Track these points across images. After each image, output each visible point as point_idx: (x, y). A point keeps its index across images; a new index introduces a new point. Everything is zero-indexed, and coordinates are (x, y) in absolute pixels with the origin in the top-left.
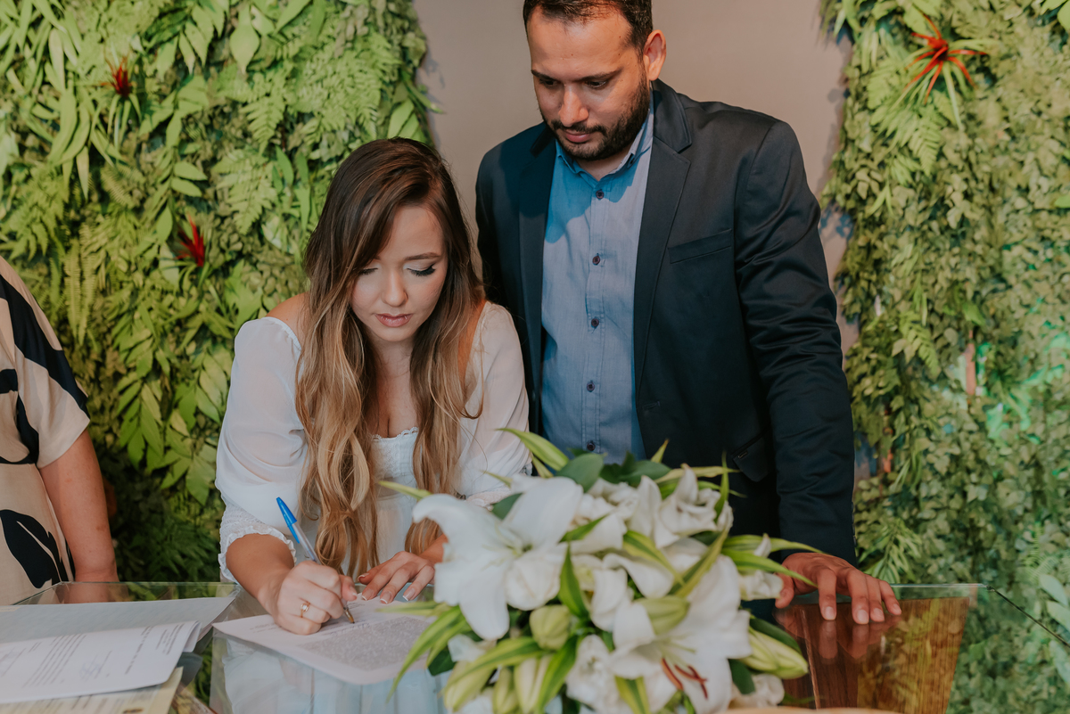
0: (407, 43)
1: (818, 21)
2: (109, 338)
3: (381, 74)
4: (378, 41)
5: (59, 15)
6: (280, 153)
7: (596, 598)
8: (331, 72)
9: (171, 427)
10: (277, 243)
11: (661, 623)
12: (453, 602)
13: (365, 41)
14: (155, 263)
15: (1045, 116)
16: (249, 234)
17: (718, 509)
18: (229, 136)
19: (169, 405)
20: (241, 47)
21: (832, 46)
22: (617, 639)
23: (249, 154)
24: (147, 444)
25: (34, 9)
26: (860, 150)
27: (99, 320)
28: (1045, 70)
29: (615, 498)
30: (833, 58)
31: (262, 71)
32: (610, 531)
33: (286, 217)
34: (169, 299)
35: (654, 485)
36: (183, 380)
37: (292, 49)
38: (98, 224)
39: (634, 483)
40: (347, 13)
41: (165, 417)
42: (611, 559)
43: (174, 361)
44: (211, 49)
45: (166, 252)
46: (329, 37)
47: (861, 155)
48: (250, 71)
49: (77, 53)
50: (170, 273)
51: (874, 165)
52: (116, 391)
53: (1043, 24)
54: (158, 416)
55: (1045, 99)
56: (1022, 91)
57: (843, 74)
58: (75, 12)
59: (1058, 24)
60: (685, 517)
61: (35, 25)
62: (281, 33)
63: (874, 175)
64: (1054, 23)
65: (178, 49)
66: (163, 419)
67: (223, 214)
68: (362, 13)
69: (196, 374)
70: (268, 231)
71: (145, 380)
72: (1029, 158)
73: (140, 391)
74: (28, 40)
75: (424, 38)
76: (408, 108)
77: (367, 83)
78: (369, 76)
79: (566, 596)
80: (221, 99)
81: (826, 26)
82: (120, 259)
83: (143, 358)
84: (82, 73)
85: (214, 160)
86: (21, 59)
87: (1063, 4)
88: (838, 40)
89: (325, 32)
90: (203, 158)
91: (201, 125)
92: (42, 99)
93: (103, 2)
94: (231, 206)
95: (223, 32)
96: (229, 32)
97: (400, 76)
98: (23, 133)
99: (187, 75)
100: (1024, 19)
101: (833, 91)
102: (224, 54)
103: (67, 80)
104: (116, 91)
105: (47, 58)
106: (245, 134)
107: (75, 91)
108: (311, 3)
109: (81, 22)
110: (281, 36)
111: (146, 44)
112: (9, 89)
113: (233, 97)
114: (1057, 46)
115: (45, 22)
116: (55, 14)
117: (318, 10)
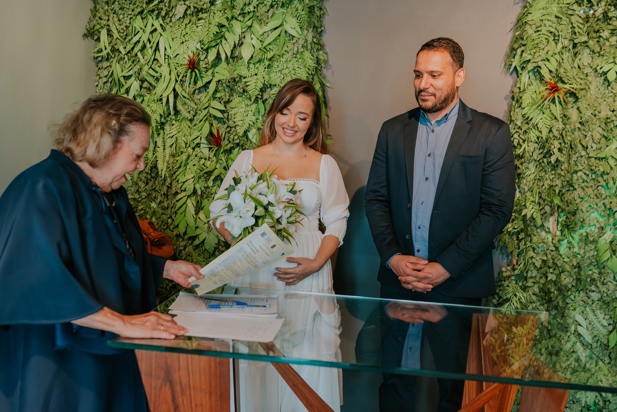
0: (321, 57)
1: (503, 64)
2: (174, 176)
3: (308, 70)
4: (307, 54)
5: (164, 29)
6: (260, 101)
8: (285, 67)
9: (199, 218)
10: (254, 141)
13: (302, 54)
14: (198, 145)
15: (597, 117)
16: (243, 136)
18: (236, 90)
19: (199, 208)
20: (246, 52)
21: (508, 76)
23: (245, 99)
24: (187, 225)
25: (153, 25)
26: (516, 125)
27: (171, 168)
28: (600, 96)
30: (509, 80)
31: (254, 64)
33: (259, 129)
34: (203, 161)
36: (206, 198)
37: (269, 55)
38: (173, 124)
40: (294, 41)
41: (197, 214)
43: (203, 189)
44: (232, 51)
45: (204, 141)
46: (286, 51)
47: (517, 127)
48: (249, 63)
49: (171, 48)
50: (204, 150)
51: (521, 132)
52: (174, 200)
53: (601, 76)
54: (193, 213)
55: (598, 109)
56: (589, 105)
57: (511, 90)
58: (170, 29)
59: (606, 77)
61: (151, 33)
62: (265, 48)
63: (521, 136)
64: (605, 76)
65: (218, 51)
66: (195, 214)
67: (231, 126)
68: (301, 42)
69: (213, 196)
70: (250, 135)
71: (189, 196)
72: (589, 134)
73: (186, 201)
74: (149, 40)
75: (326, 54)
76: (318, 86)
77: (301, 73)
78: (302, 70)
80: (235, 76)
81: (507, 67)
82: (182, 141)
83: (190, 186)
84: (172, 57)
85: (229, 101)
86: (144, 47)
87: (610, 70)
88: (511, 74)
89: (284, 49)
90: (224, 100)
91: (224, 85)
92: (153, 67)
93: (184, 24)
94: (235, 123)
95: (238, 44)
96: (241, 44)
97: (316, 72)
98: (143, 81)
99: (220, 62)
100: (593, 74)
101: (507, 96)
102: (237, 54)
103: (165, 59)
104: (190, 68)
105: (157, 49)
106: (244, 91)
107: (169, 64)
108: (279, 35)
109: (172, 34)
110: (265, 49)
111: (202, 46)
112: (137, 60)
113: (240, 74)
114: (606, 87)
115: (158, 32)
116: (162, 28)
117: (282, 38)
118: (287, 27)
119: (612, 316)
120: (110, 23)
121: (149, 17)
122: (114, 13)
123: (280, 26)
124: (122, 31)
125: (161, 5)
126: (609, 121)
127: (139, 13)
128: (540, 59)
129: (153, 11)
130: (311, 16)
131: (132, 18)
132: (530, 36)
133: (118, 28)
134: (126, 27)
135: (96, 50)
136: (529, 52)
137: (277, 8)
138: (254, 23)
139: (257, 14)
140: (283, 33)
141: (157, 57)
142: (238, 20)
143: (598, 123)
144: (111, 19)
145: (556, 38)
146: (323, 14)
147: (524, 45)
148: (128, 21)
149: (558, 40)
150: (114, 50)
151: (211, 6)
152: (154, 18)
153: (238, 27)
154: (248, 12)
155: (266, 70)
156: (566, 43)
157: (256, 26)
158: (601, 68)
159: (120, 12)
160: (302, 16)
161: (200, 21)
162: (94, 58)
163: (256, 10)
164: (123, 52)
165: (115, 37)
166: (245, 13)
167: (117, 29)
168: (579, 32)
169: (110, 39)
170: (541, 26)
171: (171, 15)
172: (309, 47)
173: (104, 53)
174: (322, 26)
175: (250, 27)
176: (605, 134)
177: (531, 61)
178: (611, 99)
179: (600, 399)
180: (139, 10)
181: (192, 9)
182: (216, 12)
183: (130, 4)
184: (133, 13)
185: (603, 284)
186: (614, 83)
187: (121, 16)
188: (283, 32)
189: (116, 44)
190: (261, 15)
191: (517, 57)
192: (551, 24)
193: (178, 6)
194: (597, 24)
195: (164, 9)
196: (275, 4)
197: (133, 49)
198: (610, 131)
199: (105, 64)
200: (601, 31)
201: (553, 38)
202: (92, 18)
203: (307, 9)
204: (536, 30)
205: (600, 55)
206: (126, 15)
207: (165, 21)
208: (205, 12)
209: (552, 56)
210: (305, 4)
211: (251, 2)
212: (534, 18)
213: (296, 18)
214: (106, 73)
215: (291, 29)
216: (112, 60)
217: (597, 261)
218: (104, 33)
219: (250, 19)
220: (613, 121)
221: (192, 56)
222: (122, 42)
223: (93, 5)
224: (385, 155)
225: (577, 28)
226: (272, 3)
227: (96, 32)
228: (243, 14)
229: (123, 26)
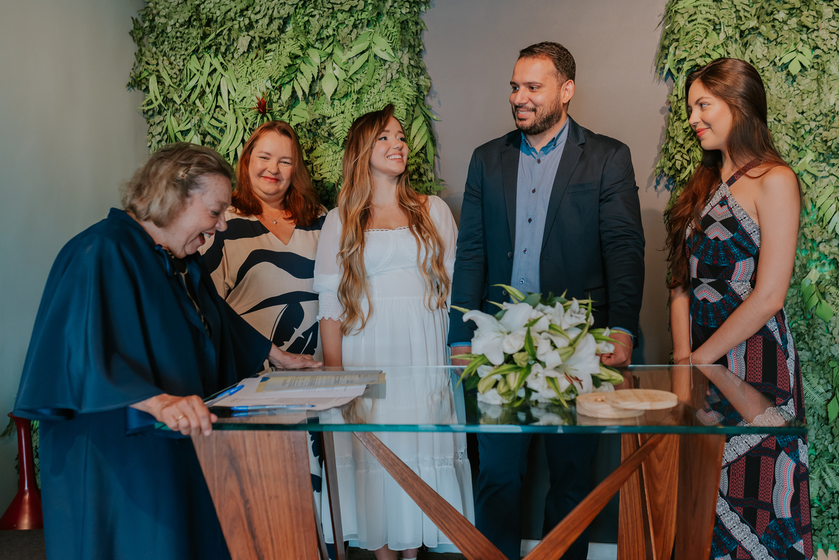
0: (421, 83)
1: (654, 68)
3: (406, 101)
4: (404, 81)
5: (225, 69)
7: (538, 349)
8: (378, 100)
11: (564, 357)
12: (480, 353)
13: (397, 82)
15: (782, 123)
17: (587, 316)
18: (320, 135)
20: (328, 86)
21: (662, 82)
22: (547, 364)
23: (331, 145)
25: (211, 65)
26: (677, 142)
28: (784, 96)
29: (546, 312)
30: (663, 88)
31: (339, 99)
32: (543, 324)
35: (562, 306)
37: (357, 87)
39: (553, 306)
40: (387, 66)
42: (544, 335)
44: (311, 87)
46: (377, 80)
47: (678, 145)
48: (332, 99)
49: (235, 90)
51: (684, 151)
55: (782, 112)
57: (669, 98)
58: (233, 67)
59: (789, 71)
60: (574, 318)
61: (211, 74)
62: (350, 78)
63: (685, 156)
64: (787, 69)
65: (293, 88)
67: (317, 180)
68: (395, 66)
74: (208, 83)
75: (429, 79)
76: (421, 119)
78: (399, 101)
79: (527, 348)
80: (317, 117)
81: (659, 71)
84: (238, 101)
85: (312, 149)
86: (203, 93)
87: (792, 60)
88: (666, 80)
89: (375, 77)
90: (306, 148)
91: (305, 130)
92: (215, 115)
93: (249, 60)
94: (321, 175)
95: (317, 77)
96: (321, 77)
97: (417, 101)
98: (204, 135)
99: (297, 101)
100: (771, 68)
101: (663, 108)
102: (317, 89)
103: (229, 105)
104: (260, 112)
105: (219, 93)
106: (330, 135)
107: (235, 111)
108: (367, 61)
109: (236, 72)
110: (351, 80)
111: (274, 84)
112: (196, 110)
113: (323, 114)
114: (790, 83)
115: (218, 73)
116: (223, 68)
117: (371, 65)
118: (376, 50)
119: (830, 379)
120: (160, 68)
121: (206, 55)
122: (165, 55)
123: (367, 50)
124: (175, 76)
125: (220, 39)
126: (798, 126)
127: (193, 51)
128: (697, 55)
129: (209, 47)
130: (405, 33)
131: (186, 59)
132: (683, 27)
133: (170, 73)
134: (180, 70)
135: (145, 102)
136: (684, 49)
137: (362, 28)
138: (335, 49)
139: (338, 38)
140: (372, 58)
141: (220, 103)
142: (316, 48)
143: (784, 131)
144: (160, 62)
145: (718, 27)
146: (421, 30)
147: (677, 40)
148: (182, 63)
149: (720, 29)
150: (167, 100)
151: (280, 34)
152: (212, 55)
153: (315, 56)
154: (327, 36)
155: (354, 105)
156: (730, 31)
157: (338, 52)
158: (780, 60)
159: (171, 53)
160: (394, 34)
161: (269, 54)
162: (144, 113)
163: (336, 33)
164: (179, 102)
165: (167, 84)
166: (324, 38)
167: (169, 75)
168: (745, 17)
169: (161, 88)
170: (695, 13)
171: (232, 50)
172: (406, 72)
173: (155, 104)
174: (420, 45)
175: (331, 55)
176: (796, 144)
177: (687, 60)
178: (798, 98)
179: (825, 490)
180: (193, 48)
181: (257, 39)
182: (286, 40)
183: (182, 42)
184: (186, 53)
185: (813, 338)
186: (799, 78)
187: (173, 58)
188: (372, 56)
189: (169, 93)
190: (343, 39)
191: (670, 57)
192: (707, 9)
193: (241, 38)
194: (770, 5)
195: (223, 43)
196: (359, 24)
197: (189, 96)
198: (801, 139)
199: (157, 119)
200: (776, 12)
201: (712, 27)
202: (137, 64)
203: (399, 25)
204: (690, 20)
205: (777, 42)
206: (178, 56)
207: (227, 58)
208: (274, 43)
209: (714, 50)
210: (396, 19)
211: (329, 23)
212: (686, 5)
213: (386, 38)
214: (159, 129)
215: (381, 52)
216: (165, 112)
217: (802, 310)
218: (153, 81)
219: (330, 44)
220: (804, 125)
221: (261, 97)
222: (176, 90)
223: (138, 48)
224: (480, 190)
225: (742, 11)
226: (355, 22)
227: (144, 81)
228: (321, 40)
229: (176, 70)
